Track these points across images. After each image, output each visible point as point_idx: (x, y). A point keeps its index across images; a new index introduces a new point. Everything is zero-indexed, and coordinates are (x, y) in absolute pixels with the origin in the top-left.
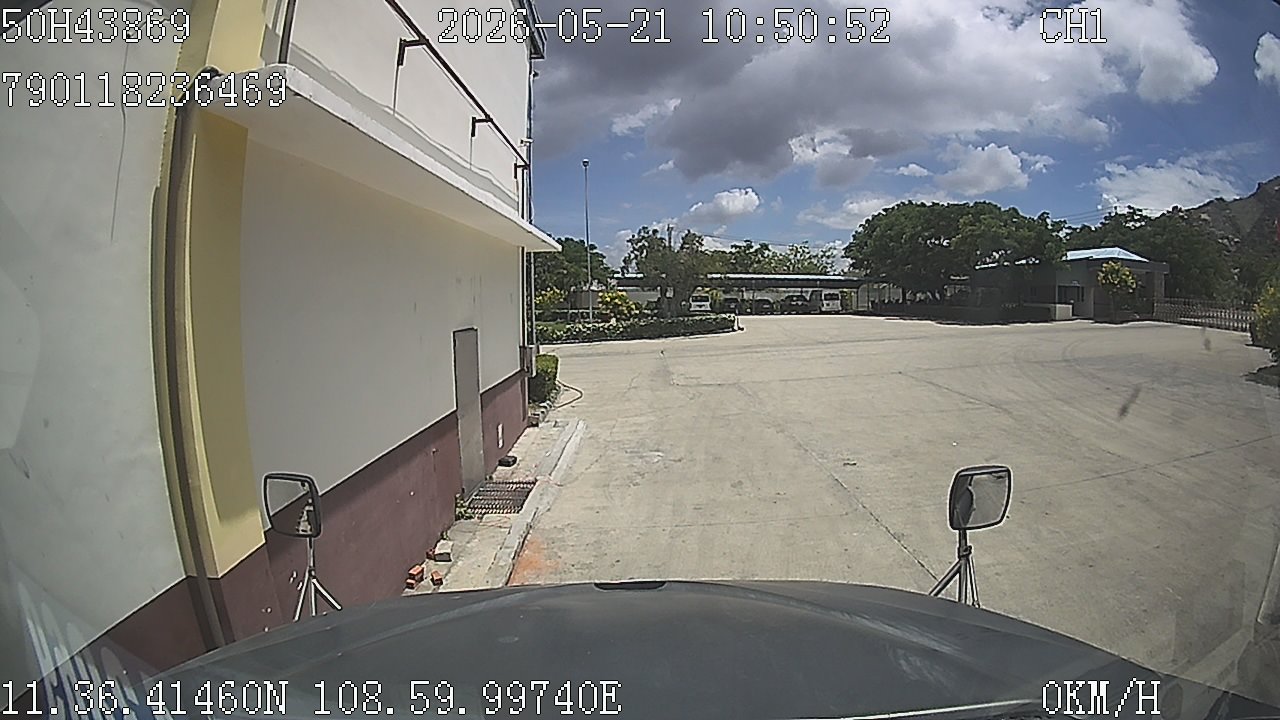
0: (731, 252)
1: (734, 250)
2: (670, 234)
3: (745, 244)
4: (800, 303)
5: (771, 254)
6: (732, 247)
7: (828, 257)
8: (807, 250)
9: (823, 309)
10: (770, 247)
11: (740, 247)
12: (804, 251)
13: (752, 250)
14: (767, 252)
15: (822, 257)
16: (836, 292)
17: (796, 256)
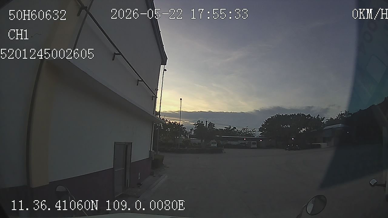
0: (224, 129)
1: (225, 129)
2: (206, 123)
3: (229, 127)
4: (244, 145)
5: (236, 130)
6: (225, 128)
7: (254, 131)
8: (247, 129)
9: (251, 147)
10: (236, 128)
11: (227, 128)
12: (246, 130)
13: (231, 129)
14: (235, 130)
15: (252, 131)
16: (256, 142)
17: (244, 131)
